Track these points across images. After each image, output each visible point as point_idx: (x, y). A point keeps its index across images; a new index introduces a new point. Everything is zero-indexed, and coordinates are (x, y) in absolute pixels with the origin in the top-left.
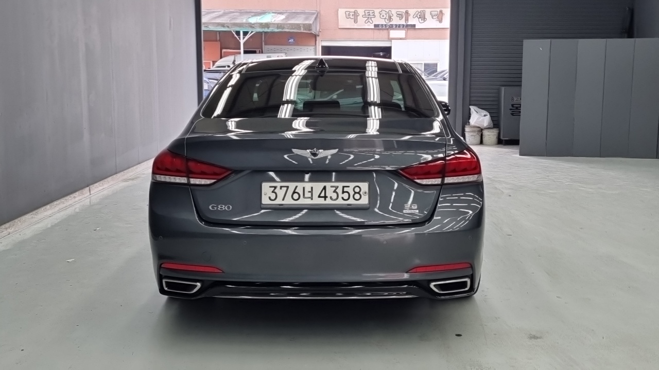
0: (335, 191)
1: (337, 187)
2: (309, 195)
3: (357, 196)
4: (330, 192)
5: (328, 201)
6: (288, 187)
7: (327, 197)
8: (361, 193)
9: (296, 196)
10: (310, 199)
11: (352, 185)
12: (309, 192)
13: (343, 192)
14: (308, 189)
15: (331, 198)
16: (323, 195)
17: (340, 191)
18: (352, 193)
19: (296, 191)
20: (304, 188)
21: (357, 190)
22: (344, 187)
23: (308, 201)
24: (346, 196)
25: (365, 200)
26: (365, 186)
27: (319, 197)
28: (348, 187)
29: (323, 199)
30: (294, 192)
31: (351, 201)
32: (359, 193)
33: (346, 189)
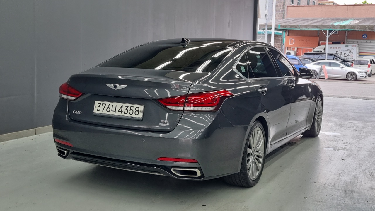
0: (126, 109)
1: (128, 107)
2: (114, 109)
3: (137, 113)
4: (124, 110)
5: (123, 114)
6: (105, 104)
7: (122, 112)
8: (139, 111)
9: (108, 110)
10: (114, 112)
11: (135, 106)
12: (115, 108)
13: (130, 110)
14: (114, 107)
15: (124, 112)
16: (120, 110)
17: (129, 109)
18: (134, 111)
19: (109, 107)
20: (113, 105)
21: (137, 109)
22: (131, 107)
23: (113, 113)
24: (131, 112)
25: (140, 116)
26: (141, 107)
27: (119, 111)
28: (133, 107)
29: (120, 112)
30: (108, 107)
31: (134, 115)
32: (138, 111)
33: (132, 108)
